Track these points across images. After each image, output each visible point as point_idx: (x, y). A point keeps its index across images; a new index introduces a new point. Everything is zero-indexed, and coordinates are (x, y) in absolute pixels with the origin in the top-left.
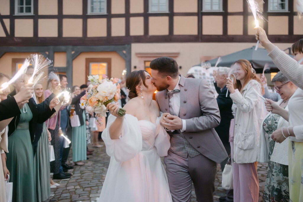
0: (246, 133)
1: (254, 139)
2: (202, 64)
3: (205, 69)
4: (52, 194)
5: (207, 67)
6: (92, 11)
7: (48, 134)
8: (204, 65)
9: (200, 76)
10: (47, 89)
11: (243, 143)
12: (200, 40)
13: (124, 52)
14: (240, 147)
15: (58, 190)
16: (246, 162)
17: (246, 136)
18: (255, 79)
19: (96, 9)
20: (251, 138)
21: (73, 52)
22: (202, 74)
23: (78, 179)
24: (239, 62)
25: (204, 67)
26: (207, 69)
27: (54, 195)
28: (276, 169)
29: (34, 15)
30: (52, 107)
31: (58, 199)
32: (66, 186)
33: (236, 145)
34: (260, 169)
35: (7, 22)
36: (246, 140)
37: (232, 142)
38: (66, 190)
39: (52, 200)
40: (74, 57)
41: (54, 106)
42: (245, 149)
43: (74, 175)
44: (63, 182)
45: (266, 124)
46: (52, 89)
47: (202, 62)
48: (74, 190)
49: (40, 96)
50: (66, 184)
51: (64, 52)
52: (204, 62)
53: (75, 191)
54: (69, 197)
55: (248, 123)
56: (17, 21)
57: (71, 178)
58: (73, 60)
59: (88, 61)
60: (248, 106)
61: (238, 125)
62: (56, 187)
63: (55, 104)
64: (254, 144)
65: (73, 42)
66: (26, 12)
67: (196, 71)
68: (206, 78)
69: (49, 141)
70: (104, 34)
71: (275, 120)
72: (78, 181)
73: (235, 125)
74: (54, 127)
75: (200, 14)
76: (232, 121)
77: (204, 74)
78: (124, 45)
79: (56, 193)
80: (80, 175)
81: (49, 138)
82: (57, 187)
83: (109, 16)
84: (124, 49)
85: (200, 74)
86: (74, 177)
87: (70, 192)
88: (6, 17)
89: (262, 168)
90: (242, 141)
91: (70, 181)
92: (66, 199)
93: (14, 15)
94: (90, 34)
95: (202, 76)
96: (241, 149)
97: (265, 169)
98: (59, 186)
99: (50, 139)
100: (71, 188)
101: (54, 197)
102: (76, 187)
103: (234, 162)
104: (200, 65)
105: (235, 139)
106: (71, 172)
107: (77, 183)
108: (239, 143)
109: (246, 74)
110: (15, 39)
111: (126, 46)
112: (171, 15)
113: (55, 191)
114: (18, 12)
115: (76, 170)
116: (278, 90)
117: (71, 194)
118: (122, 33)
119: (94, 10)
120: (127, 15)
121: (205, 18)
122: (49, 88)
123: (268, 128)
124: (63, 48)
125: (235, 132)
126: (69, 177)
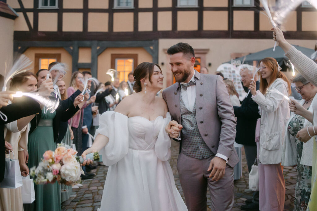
0: (271, 133)
1: (279, 139)
2: (232, 61)
3: (235, 66)
4: (74, 194)
5: (237, 64)
6: (119, 5)
7: (71, 133)
8: (234, 62)
9: (230, 74)
10: (70, 86)
11: (268, 143)
12: (230, 36)
13: (152, 48)
14: (265, 148)
15: (80, 190)
16: (271, 163)
17: (271, 136)
18: (281, 78)
19: (122, 3)
20: (276, 138)
21: (98, 48)
22: (232, 72)
23: (100, 180)
24: (265, 61)
25: (234, 65)
26: (237, 66)
27: (76, 195)
28: (306, 172)
29: (59, 8)
30: (76, 104)
31: (80, 200)
32: (89, 187)
33: (261, 145)
34: (290, 171)
35: (30, 15)
36: (271, 140)
37: (258, 142)
38: (88, 191)
39: (74, 200)
40: (99, 53)
41: (78, 104)
42: (270, 149)
43: (97, 176)
44: (86, 182)
45: (291, 127)
46: (75, 87)
47: (232, 59)
48: (97, 190)
49: (63, 93)
50: (88, 184)
51: (89, 47)
52: (233, 60)
53: (97, 192)
54: (91, 198)
55: (274, 123)
56: (41, 15)
57: (95, 178)
58: (98, 55)
59: (114, 57)
60: (272, 106)
61: (264, 125)
62: (78, 187)
63: (80, 101)
64: (279, 145)
65: (98, 37)
66: (51, 5)
67: (225, 68)
68: (236, 76)
69: (71, 140)
70: (131, 29)
71: (300, 122)
72: (101, 181)
73: (261, 125)
74: (77, 125)
75: (231, 9)
76: (259, 121)
77: (234, 72)
78: (151, 40)
79: (79, 194)
80: (103, 175)
81: (71, 136)
82: (80, 187)
83: (136, 10)
84: (152, 45)
85: (230, 72)
86: (97, 177)
87: (92, 193)
88: (29, 10)
89: (292, 170)
90: (267, 141)
91: (93, 182)
92: (89, 200)
93: (37, 9)
94: (116, 29)
95: (232, 74)
96: (266, 149)
97: (295, 171)
98: (82, 187)
99: (73, 137)
100: (93, 188)
101: (76, 198)
102: (99, 188)
103: (260, 163)
104: (230, 63)
105: (260, 140)
106: (94, 172)
107: (100, 184)
108: (264, 143)
109: (272, 73)
110: (38, 33)
111: (153, 41)
112: (200, 9)
113: (77, 192)
114: (42, 5)
115: (99, 170)
116: (299, 91)
117: (94, 195)
118: (150, 28)
119: (121, 4)
120: (155, 10)
121: (236, 13)
122: (73, 85)
123: (293, 130)
124: (88, 43)
125: (261, 132)
126: (92, 177)
